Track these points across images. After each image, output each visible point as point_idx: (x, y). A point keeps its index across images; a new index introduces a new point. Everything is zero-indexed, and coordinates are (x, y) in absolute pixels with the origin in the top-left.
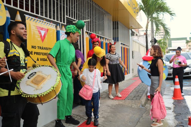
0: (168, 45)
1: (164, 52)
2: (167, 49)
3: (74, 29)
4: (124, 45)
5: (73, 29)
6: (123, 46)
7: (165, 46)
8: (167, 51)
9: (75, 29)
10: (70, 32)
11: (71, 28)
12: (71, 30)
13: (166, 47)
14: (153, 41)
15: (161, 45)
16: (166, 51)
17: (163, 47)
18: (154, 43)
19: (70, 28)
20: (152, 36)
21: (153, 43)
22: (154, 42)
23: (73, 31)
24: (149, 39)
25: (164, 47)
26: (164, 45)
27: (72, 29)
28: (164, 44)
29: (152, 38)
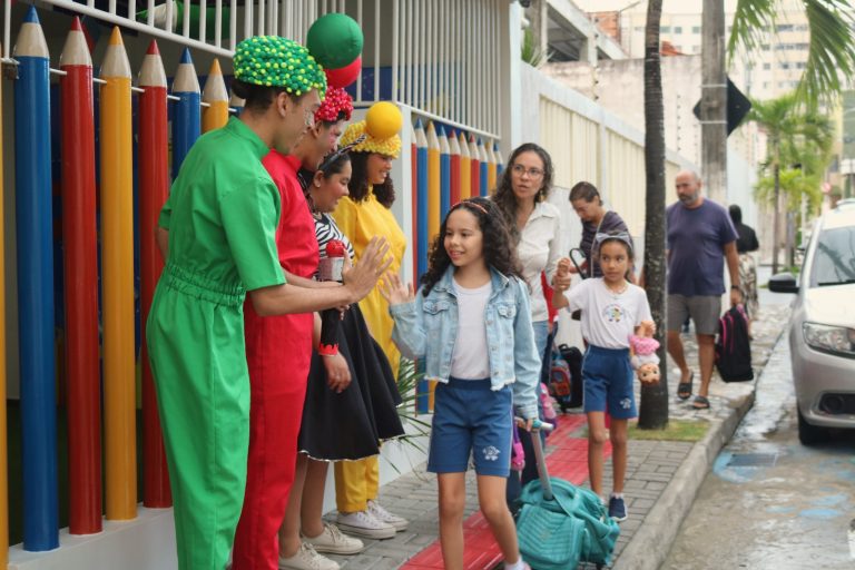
0: (846, 141)
1: (808, 193)
2: (836, 167)
3: (303, 71)
4: (450, 131)
5: (299, 68)
6: (440, 145)
7: (819, 152)
8: (833, 187)
9: (310, 67)
10: (277, 89)
11: (284, 60)
12: (282, 72)
13: (824, 157)
14: (715, 103)
15: (791, 141)
16: (825, 187)
17: (801, 154)
18: (724, 122)
19: (276, 59)
20: (711, 64)
21: (716, 122)
22: (724, 110)
23: (296, 82)
24: (683, 88)
25: (808, 158)
26: (812, 142)
27: (289, 71)
28: (811, 135)
29: (705, 81)
